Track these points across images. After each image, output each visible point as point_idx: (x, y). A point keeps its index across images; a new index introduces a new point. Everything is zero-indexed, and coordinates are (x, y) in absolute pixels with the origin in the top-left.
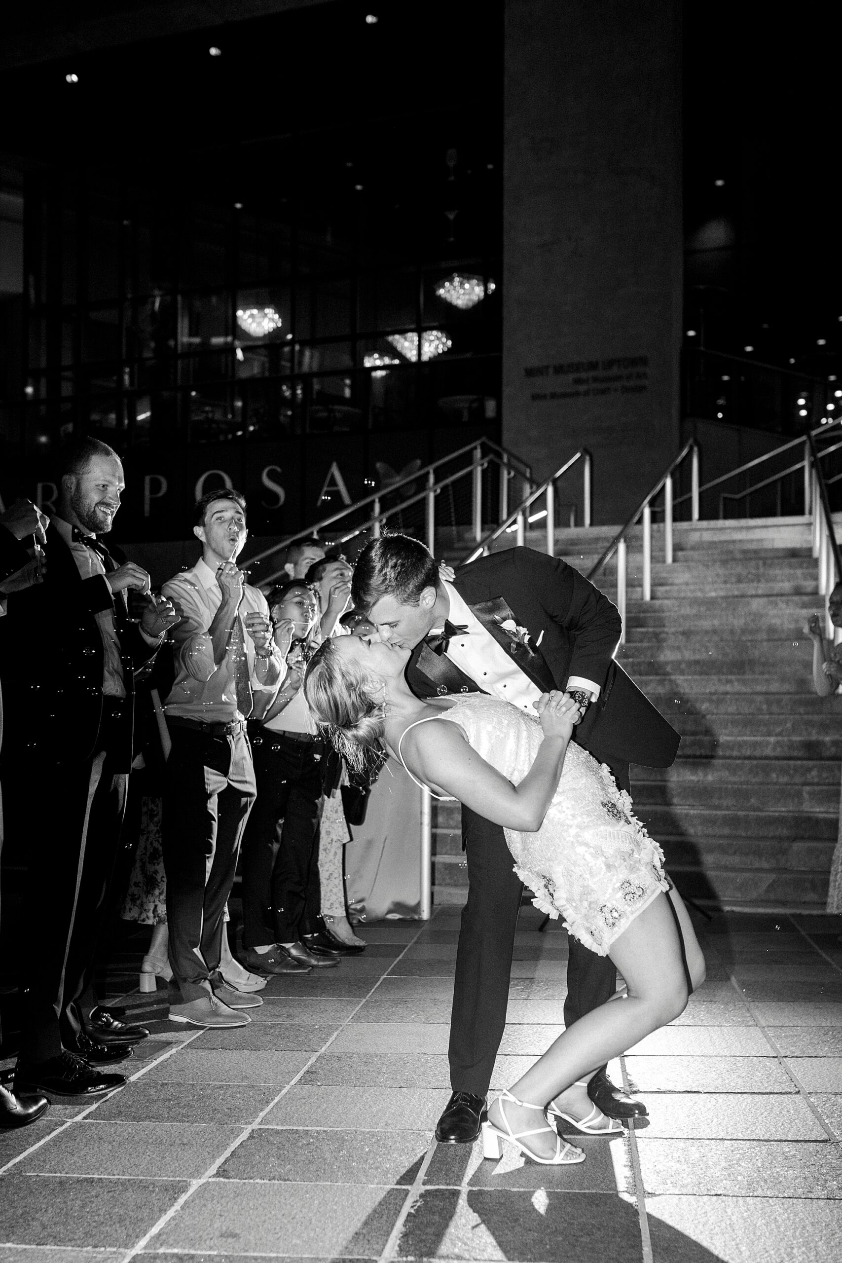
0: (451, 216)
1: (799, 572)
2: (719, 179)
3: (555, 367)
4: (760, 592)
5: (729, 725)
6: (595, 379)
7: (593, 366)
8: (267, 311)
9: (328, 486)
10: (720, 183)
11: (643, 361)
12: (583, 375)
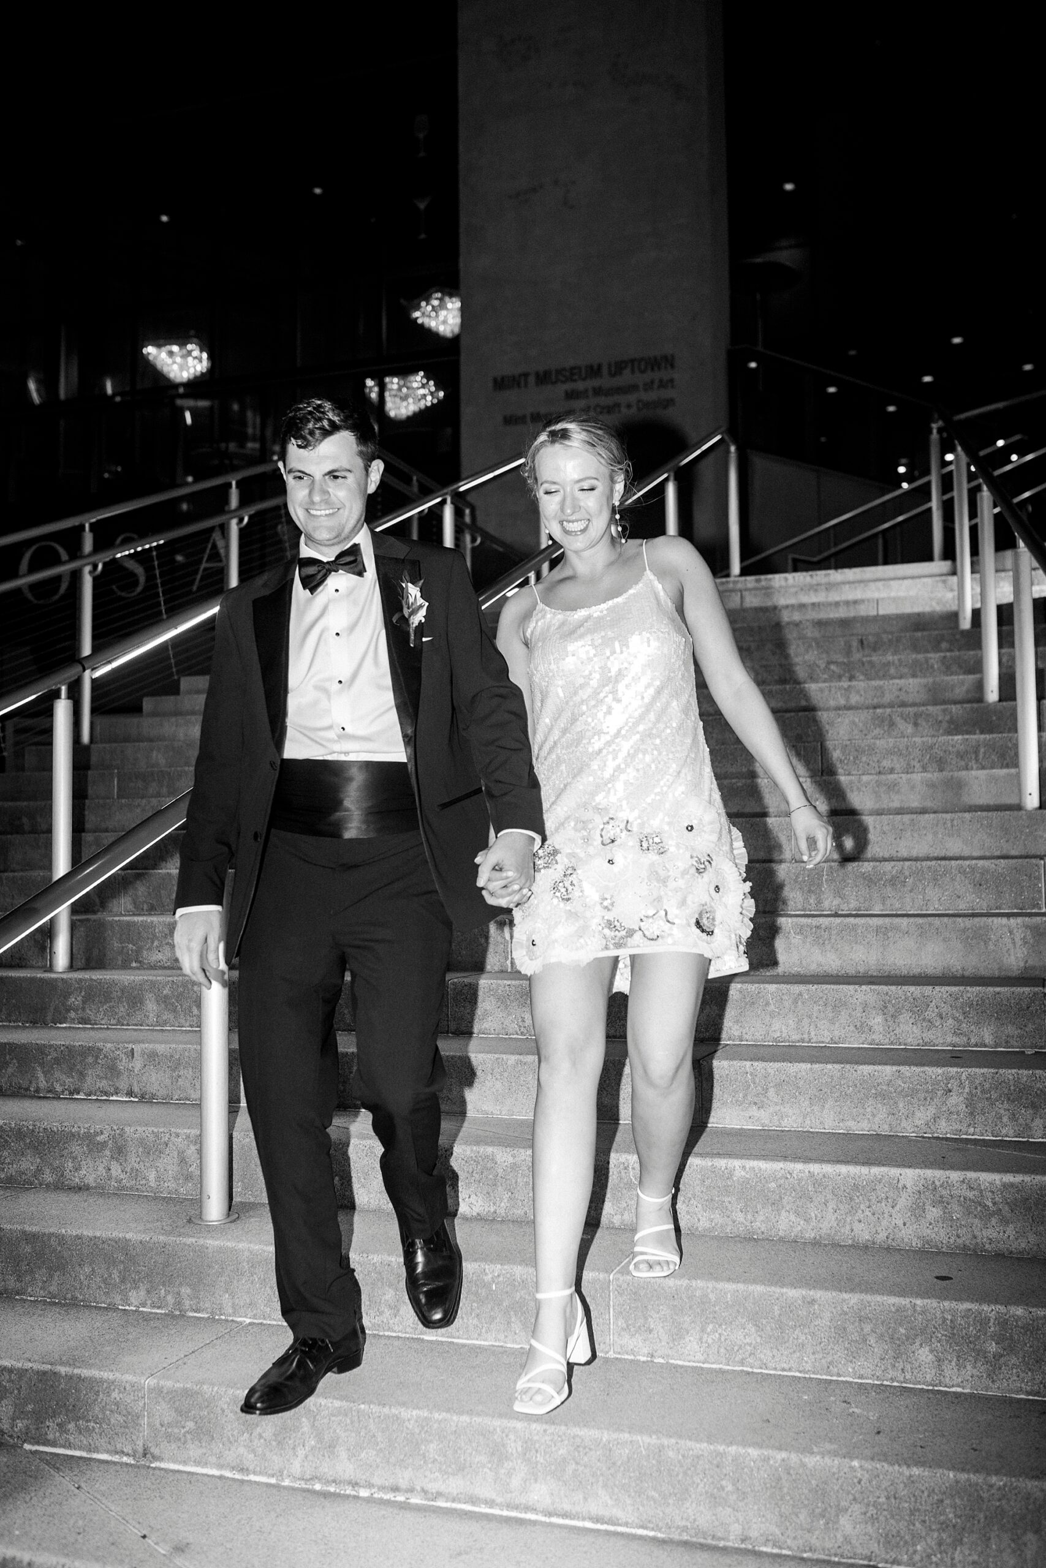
0: (422, 206)
1: (934, 657)
2: (788, 182)
3: (537, 374)
4: (854, 699)
5: (771, 1093)
6: (598, 392)
7: (594, 371)
8: (190, 347)
9: (207, 561)
10: (789, 187)
11: (669, 361)
12: (580, 386)
